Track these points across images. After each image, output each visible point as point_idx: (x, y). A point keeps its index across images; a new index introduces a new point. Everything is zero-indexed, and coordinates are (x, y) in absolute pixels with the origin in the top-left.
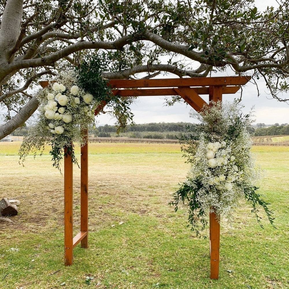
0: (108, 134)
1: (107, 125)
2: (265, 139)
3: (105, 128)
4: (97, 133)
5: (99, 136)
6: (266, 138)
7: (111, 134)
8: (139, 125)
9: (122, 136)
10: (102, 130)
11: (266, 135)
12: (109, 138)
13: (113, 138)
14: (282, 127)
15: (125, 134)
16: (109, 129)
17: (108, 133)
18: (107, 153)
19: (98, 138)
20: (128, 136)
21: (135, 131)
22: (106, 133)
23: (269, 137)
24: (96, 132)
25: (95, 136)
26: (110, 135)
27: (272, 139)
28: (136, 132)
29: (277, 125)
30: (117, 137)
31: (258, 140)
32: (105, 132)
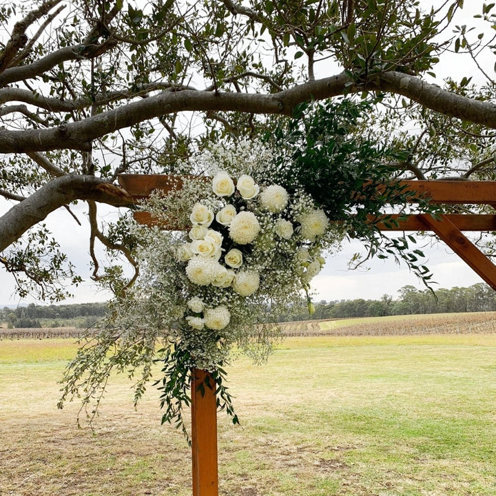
0: (35, 322)
1: (33, 304)
2: (309, 325)
3: (29, 310)
4: (13, 320)
5: (17, 327)
6: (311, 324)
7: (42, 322)
8: (97, 303)
9: (63, 326)
10: (23, 313)
11: (309, 319)
12: (37, 330)
13: (45, 329)
14: (332, 305)
15: (69, 321)
16: (38, 312)
17: (36, 320)
18: (59, 360)
19: (15, 330)
20: (75, 326)
21: (90, 314)
22: (31, 321)
23: (315, 322)
24: (11, 318)
25: (10, 327)
26: (39, 324)
27: (320, 324)
28: (90, 317)
29: (324, 302)
30: (54, 326)
31: (299, 327)
32: (29, 319)
